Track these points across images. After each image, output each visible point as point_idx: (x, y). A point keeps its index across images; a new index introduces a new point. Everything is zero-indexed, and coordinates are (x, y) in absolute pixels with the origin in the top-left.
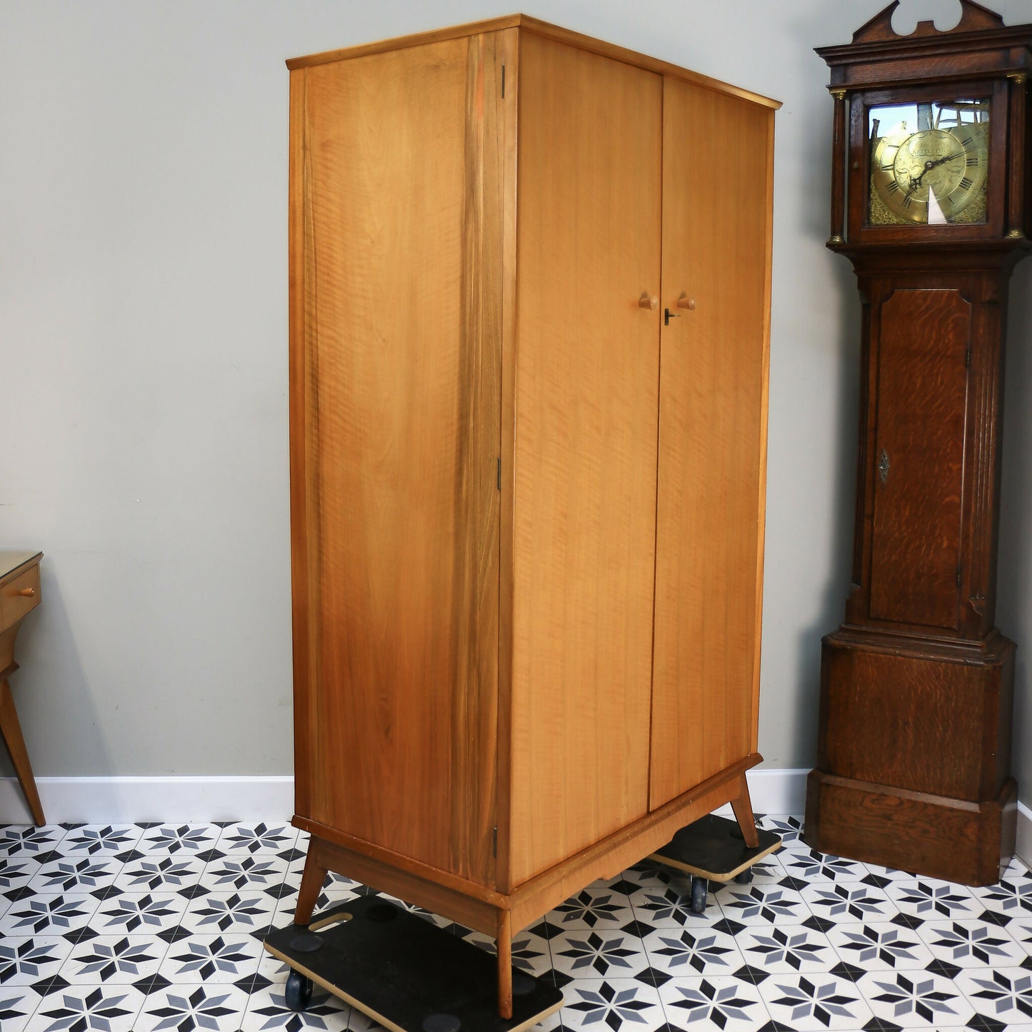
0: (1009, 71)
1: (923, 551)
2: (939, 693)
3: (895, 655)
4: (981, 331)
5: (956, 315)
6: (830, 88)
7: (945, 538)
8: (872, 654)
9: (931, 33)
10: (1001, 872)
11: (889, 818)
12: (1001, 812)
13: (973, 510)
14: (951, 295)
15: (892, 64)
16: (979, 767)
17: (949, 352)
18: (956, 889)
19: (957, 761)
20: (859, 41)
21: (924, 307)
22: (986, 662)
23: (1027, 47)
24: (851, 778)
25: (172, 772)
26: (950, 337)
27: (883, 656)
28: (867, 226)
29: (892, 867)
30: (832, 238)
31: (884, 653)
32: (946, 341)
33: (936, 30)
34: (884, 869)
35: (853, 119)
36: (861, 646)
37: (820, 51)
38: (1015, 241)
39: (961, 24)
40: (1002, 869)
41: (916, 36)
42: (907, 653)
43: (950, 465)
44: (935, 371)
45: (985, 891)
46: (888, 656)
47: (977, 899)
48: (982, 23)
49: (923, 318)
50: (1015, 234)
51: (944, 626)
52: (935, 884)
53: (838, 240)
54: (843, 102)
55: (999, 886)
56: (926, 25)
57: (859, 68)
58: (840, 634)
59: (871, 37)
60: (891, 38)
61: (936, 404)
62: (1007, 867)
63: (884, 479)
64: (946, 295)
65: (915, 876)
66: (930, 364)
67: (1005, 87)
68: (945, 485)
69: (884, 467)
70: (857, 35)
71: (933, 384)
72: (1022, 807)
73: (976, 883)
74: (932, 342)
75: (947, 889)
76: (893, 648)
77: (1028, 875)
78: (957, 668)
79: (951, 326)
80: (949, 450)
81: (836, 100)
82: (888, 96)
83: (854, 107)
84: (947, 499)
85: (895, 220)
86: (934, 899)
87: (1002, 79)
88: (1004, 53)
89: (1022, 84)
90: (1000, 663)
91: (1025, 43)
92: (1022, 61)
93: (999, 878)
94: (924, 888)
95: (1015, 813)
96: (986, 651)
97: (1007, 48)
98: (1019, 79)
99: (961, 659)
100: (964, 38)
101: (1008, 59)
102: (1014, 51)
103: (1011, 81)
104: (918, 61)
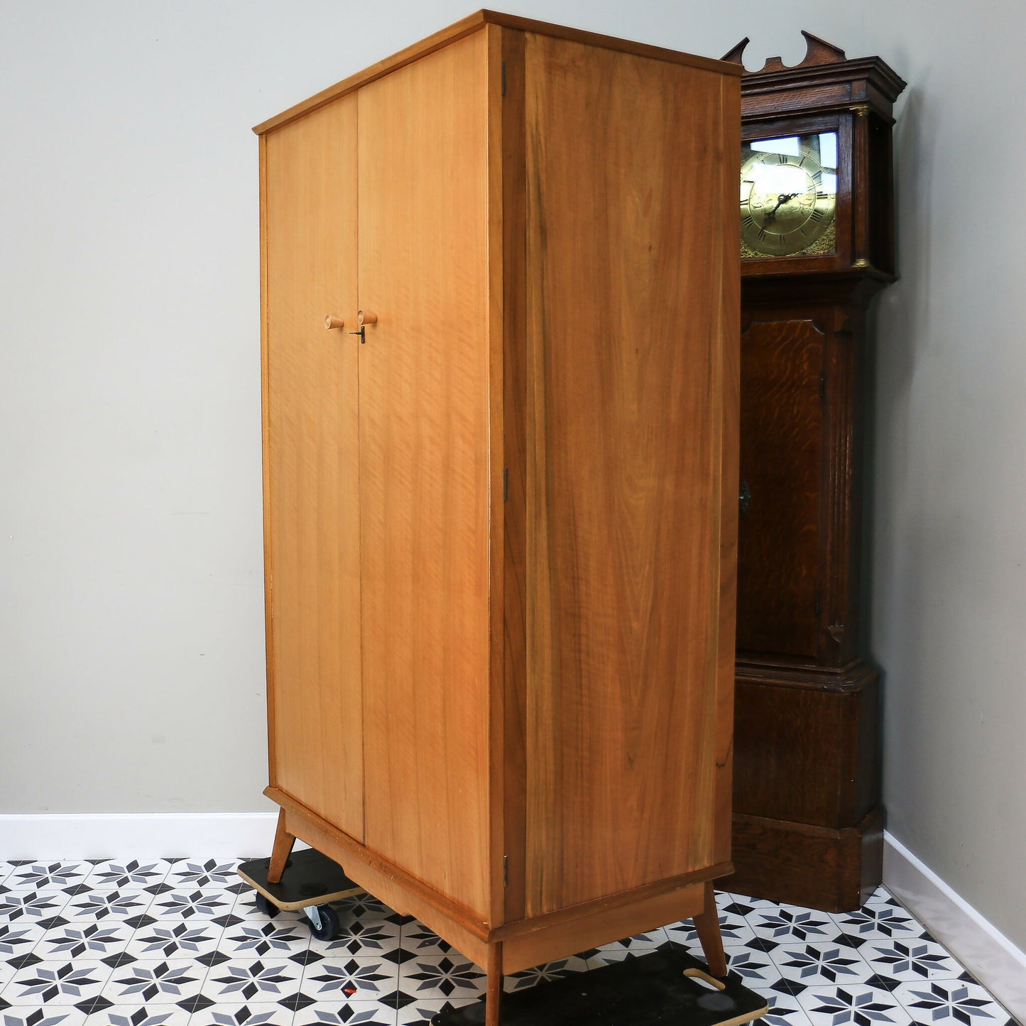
0: (851, 104)
1: (783, 580)
2: (799, 720)
3: (756, 683)
4: (834, 361)
5: (810, 346)
7: (803, 566)
9: (778, 69)
10: (863, 900)
11: (754, 848)
12: (861, 839)
13: (830, 538)
14: (805, 325)
16: (839, 793)
17: (804, 383)
18: (816, 915)
19: (817, 788)
21: (779, 338)
22: (843, 688)
23: (866, 80)
26: (805, 366)
27: (745, 685)
29: (757, 896)
32: (801, 371)
33: (783, 66)
34: (749, 898)
38: (862, 270)
39: (806, 59)
40: (864, 896)
41: (764, 71)
42: (768, 681)
43: (808, 493)
44: (792, 401)
45: (846, 917)
46: (751, 685)
47: (835, 923)
48: (826, 58)
49: (780, 349)
50: (861, 263)
51: (805, 655)
52: (795, 911)
55: (860, 912)
56: (774, 61)
60: (743, 75)
61: (794, 434)
62: (871, 895)
63: (744, 510)
64: (800, 326)
65: (778, 905)
66: (786, 395)
67: (850, 118)
68: (803, 513)
69: (745, 497)
71: (789, 414)
73: (836, 909)
74: (787, 373)
75: (808, 915)
76: (755, 676)
77: (890, 902)
78: (815, 695)
79: (805, 358)
80: (806, 479)
84: (805, 529)
85: (751, 255)
86: (793, 925)
87: (846, 111)
88: (847, 86)
89: (864, 116)
90: (858, 690)
91: (866, 76)
92: (863, 94)
93: (861, 905)
94: (785, 915)
95: (881, 842)
96: (844, 678)
97: (849, 82)
98: (862, 111)
99: (819, 686)
100: (808, 72)
101: (850, 94)
102: (855, 84)
103: (854, 113)
104: (767, 97)
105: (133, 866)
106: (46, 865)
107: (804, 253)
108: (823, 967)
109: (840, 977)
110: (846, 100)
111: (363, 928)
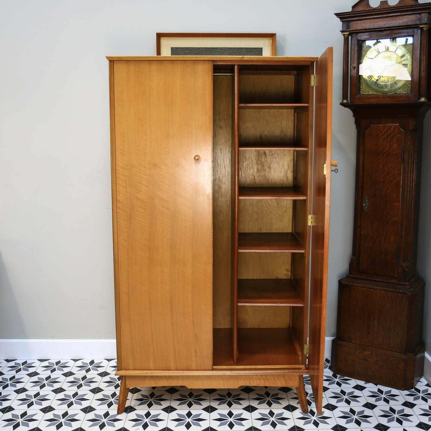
0: (420, 24)
1: (382, 242)
2: (388, 306)
3: (369, 288)
4: (409, 143)
5: (397, 136)
6: (342, 32)
7: (392, 236)
8: (359, 288)
9: (386, 6)
10: (414, 384)
11: (366, 360)
12: (415, 358)
13: (404, 224)
14: (395, 127)
15: (368, 20)
16: (405, 338)
17: (394, 153)
18: (394, 391)
19: (396, 336)
20: (355, 10)
21: (383, 132)
22: (409, 292)
23: (429, 13)
24: (350, 342)
25: (53, 337)
26: (395, 145)
27: (364, 289)
28: (358, 95)
29: (367, 381)
30: (343, 101)
31: (365, 287)
32: (393, 147)
33: (389, 5)
34: (364, 382)
35: (353, 46)
36: (355, 284)
37: (337, 15)
38: (423, 103)
39: (399, 2)
40: (415, 382)
41: (379, 8)
42: (375, 287)
43: (395, 204)
44: (388, 161)
45: (407, 392)
46: (366, 289)
47: (402, 395)
48: (409, 2)
49: (383, 137)
50: (423, 99)
51: (392, 276)
52: (385, 389)
53: (345, 101)
54: (348, 38)
55: (413, 390)
56: (384, 3)
57: (354, 23)
58: (346, 278)
59: (360, 8)
60: (369, 9)
61: (389, 176)
62: (419, 381)
63: (365, 210)
64: (393, 127)
65: (377, 386)
66: (386, 158)
67: (419, 31)
68: (392, 213)
69: (366, 204)
70: (353, 7)
71: (387, 167)
72: (427, 355)
73: (403, 389)
74: (387, 148)
75: (390, 391)
76: (369, 285)
77: (428, 385)
78: (396, 295)
79: (395, 141)
80: (394, 197)
81: (344, 37)
82: (367, 35)
83: (353, 40)
84: (393, 219)
85: (371, 93)
86: (383, 396)
87: (418, 27)
88: (419, 16)
89: (426, 30)
90: (415, 293)
91: (428, 11)
92: (426, 20)
93: (414, 386)
94: (381, 391)
95: (424, 357)
96: (409, 287)
97: (420, 14)
98: (425, 28)
99: (398, 291)
100: (401, 9)
101: (420, 19)
102: (423, 15)
103: (422, 29)
104: (380, 20)
105: (92, 362)
106: (54, 362)
107: (396, 93)
108: (384, 398)
109: (391, 402)
110: (418, 22)
111: (193, 395)
